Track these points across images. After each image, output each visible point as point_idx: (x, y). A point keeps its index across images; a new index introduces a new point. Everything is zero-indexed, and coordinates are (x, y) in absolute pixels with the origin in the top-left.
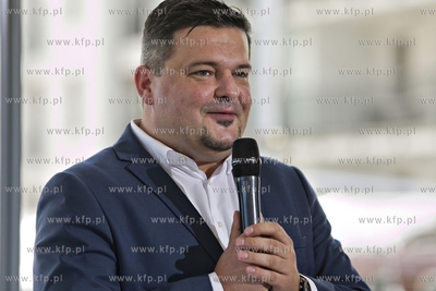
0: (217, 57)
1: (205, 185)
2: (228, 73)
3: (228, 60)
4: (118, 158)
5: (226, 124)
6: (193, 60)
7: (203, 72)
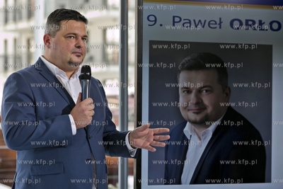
0: (77, 32)
2: (80, 38)
3: (81, 33)
4: (36, 69)
5: (79, 56)
6: (68, 32)
7: (71, 37)
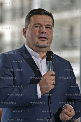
1: (41, 62)
4: (19, 52)
7: (37, 26)
